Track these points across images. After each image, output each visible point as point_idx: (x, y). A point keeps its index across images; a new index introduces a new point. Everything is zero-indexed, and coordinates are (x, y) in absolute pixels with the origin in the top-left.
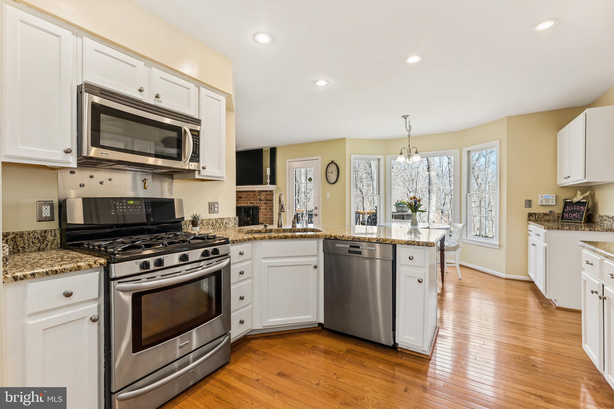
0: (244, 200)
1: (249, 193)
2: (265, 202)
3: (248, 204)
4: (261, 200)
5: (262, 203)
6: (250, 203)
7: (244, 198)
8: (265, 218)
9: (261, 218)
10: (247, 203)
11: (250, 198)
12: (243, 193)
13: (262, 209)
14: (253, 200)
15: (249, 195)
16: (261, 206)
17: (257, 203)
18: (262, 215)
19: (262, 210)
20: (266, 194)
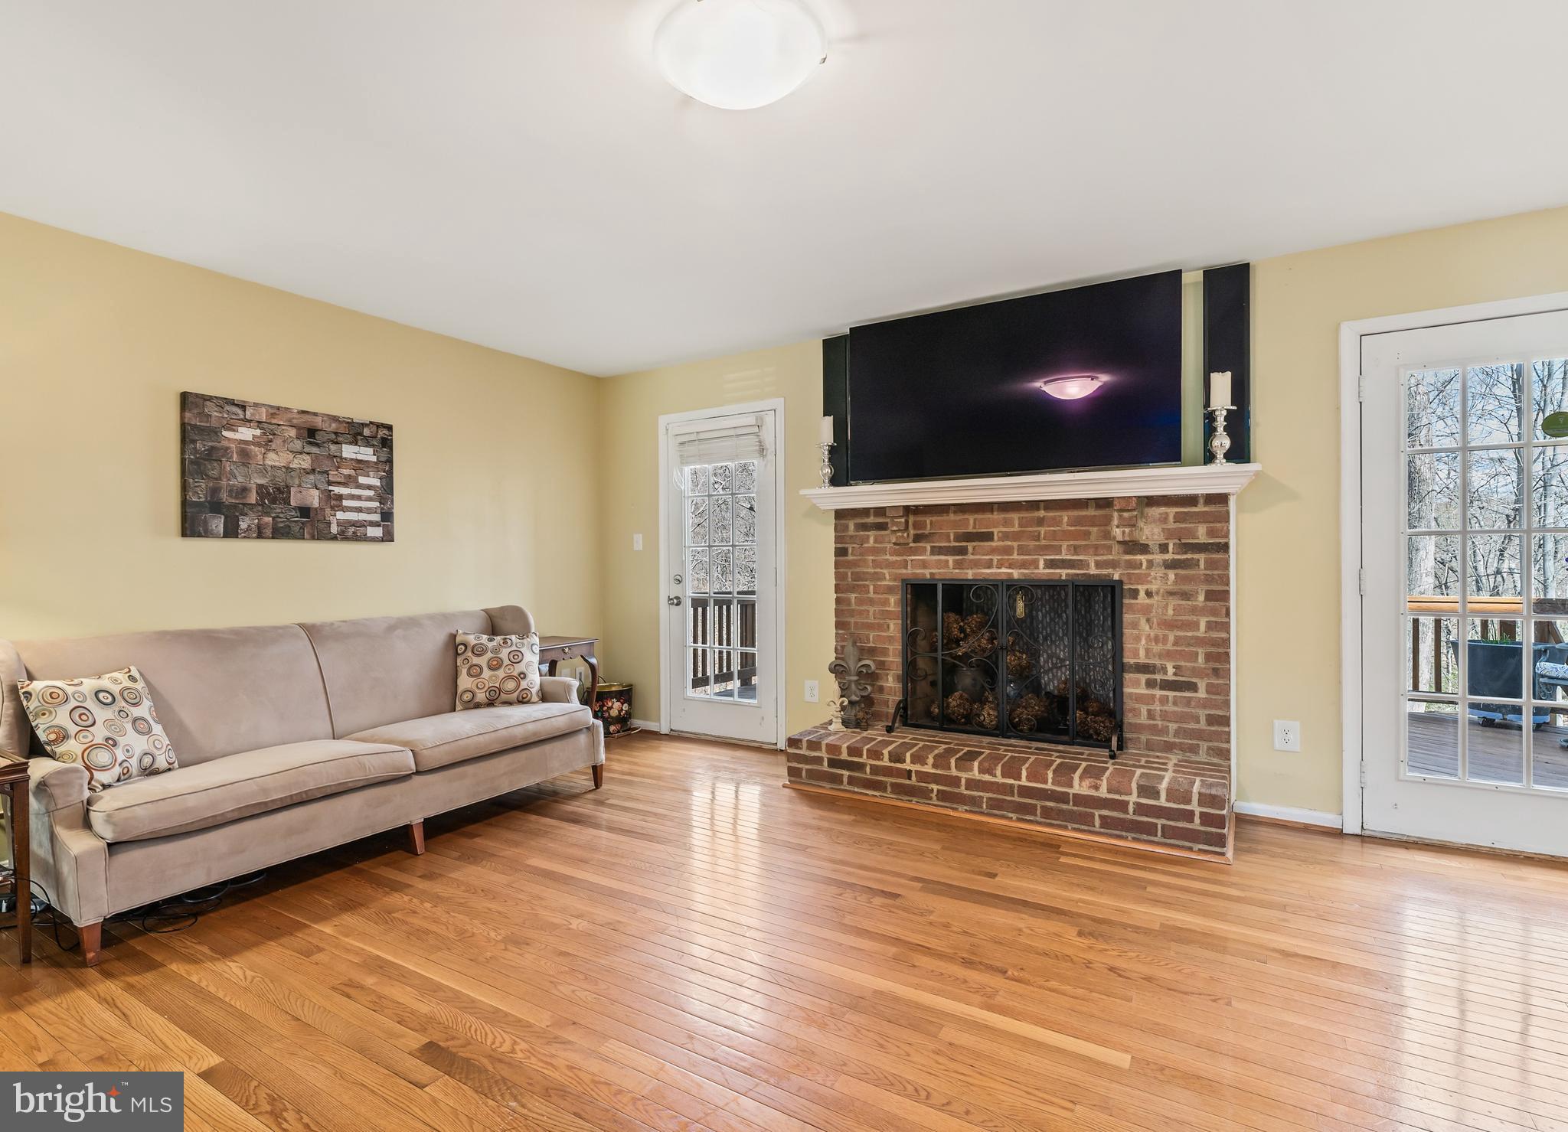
0: (1008, 551)
1: (1042, 513)
2: (1169, 556)
3: (1037, 567)
4: (1134, 546)
5: (1150, 563)
6: (1050, 564)
7: (1005, 536)
8: (1176, 644)
9: (1138, 639)
10: (1023, 565)
11: (1054, 536)
12: (996, 516)
13: (1149, 594)
14: (1076, 550)
15: (1040, 522)
16: (1142, 579)
17: (1114, 564)
18: (1144, 626)
19: (1148, 601)
20: (1178, 518)
